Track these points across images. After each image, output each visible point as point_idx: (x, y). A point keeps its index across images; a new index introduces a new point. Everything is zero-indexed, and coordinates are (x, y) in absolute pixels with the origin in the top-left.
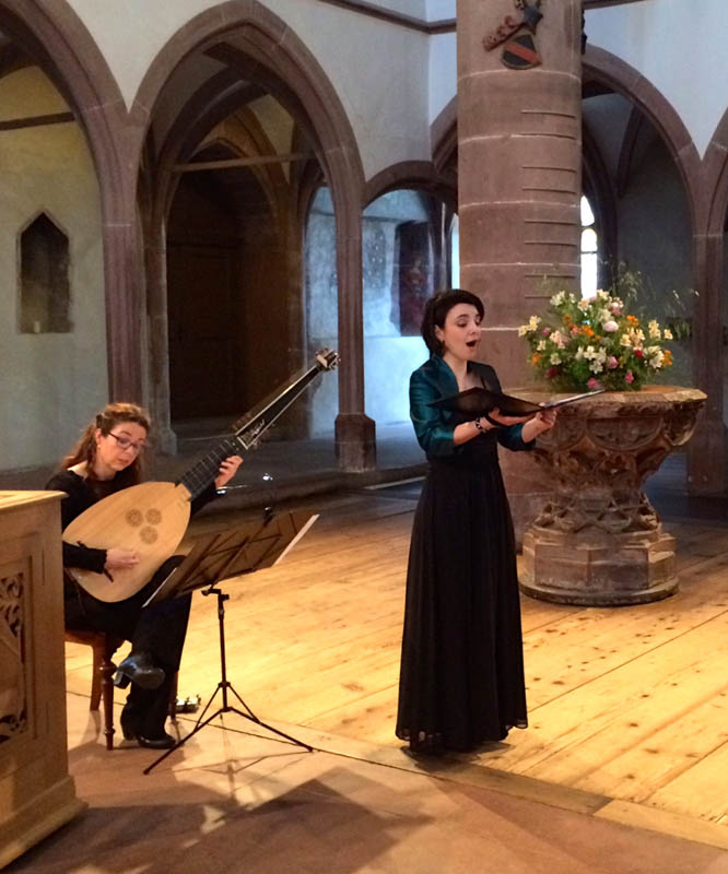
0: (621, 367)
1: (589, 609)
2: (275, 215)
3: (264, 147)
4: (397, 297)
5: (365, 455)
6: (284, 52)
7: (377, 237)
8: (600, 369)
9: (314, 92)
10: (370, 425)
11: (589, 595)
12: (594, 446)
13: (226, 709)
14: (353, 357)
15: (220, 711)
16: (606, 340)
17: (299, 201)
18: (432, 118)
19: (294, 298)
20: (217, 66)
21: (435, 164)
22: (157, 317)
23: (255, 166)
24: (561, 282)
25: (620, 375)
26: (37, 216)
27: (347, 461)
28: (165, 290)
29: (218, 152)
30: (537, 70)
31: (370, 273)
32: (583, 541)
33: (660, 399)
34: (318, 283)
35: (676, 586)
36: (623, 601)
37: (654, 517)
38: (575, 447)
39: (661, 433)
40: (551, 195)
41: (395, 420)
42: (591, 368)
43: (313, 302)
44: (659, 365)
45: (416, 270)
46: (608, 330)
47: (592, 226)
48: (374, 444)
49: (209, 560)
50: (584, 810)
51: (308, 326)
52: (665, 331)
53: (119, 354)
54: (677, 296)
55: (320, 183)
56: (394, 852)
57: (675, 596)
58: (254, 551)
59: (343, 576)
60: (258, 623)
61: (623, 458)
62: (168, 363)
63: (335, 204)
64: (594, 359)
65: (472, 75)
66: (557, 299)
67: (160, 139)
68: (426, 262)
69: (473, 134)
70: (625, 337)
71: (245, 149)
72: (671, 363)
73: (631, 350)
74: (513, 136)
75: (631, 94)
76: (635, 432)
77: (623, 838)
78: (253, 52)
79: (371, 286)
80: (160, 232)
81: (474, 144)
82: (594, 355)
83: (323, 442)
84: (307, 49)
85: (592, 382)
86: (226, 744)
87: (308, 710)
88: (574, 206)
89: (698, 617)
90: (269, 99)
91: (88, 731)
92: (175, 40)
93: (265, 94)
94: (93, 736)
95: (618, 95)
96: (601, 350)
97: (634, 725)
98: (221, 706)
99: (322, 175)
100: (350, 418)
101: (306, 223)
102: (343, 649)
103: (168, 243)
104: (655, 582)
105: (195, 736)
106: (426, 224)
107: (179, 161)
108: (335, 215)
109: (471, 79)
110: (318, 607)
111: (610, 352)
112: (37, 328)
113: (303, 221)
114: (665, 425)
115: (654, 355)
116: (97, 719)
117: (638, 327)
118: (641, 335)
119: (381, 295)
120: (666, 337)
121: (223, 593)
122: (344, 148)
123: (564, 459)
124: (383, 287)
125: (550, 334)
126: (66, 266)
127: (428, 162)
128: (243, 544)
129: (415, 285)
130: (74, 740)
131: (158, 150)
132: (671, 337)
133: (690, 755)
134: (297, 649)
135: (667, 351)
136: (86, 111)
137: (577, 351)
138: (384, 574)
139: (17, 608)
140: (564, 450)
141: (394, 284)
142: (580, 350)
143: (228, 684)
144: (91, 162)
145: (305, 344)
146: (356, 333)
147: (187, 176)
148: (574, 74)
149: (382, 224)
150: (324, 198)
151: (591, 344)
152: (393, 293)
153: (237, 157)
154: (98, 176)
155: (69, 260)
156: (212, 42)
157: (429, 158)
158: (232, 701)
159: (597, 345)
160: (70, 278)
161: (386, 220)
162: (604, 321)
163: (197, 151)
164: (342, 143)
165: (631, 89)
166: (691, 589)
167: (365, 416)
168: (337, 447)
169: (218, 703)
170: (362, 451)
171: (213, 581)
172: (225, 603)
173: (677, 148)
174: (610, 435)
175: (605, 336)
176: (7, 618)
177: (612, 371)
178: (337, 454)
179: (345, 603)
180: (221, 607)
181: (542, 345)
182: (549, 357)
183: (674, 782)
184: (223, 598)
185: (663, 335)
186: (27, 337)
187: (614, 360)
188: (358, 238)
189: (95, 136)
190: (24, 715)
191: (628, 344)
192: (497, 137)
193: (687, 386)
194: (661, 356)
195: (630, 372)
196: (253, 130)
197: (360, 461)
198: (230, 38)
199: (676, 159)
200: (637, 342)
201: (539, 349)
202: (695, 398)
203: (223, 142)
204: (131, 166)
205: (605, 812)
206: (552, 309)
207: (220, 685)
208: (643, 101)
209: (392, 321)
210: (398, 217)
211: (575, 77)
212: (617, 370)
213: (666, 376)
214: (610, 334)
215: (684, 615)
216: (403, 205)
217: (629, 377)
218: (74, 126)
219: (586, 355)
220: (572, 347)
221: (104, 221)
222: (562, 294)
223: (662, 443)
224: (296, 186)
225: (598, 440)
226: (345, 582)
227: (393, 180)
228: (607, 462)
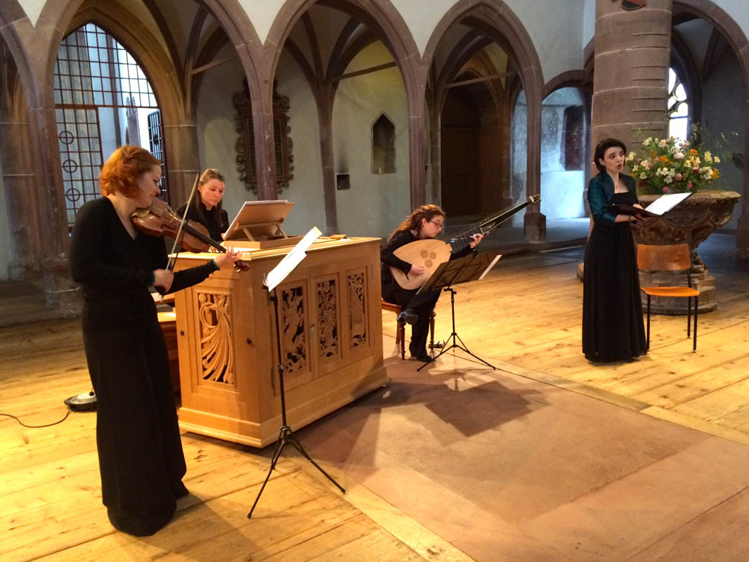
0: (685, 179)
1: (658, 316)
2: (497, 107)
3: (492, 70)
4: (564, 150)
5: (540, 235)
6: (501, 16)
7: (553, 116)
8: (671, 181)
9: (517, 37)
10: (543, 218)
11: (657, 308)
12: (664, 225)
13: (455, 346)
14: (535, 181)
15: (452, 346)
16: (676, 164)
17: (510, 100)
18: (584, 47)
19: (506, 152)
20: (466, 29)
21: (586, 70)
22: (435, 164)
23: (486, 81)
24: (651, 132)
25: (684, 184)
26: (380, 116)
27: (530, 238)
28: (440, 150)
29: (468, 75)
30: (643, 9)
31: (548, 136)
32: (657, 278)
33: (708, 197)
34: (520, 143)
35: (716, 306)
36: (680, 313)
37: (703, 266)
38: (653, 225)
39: (708, 217)
40: (649, 82)
41: (560, 217)
42: (665, 180)
43: (516, 154)
44: (710, 178)
45: (575, 134)
46: (678, 158)
47: (685, 101)
48: (545, 228)
49: (446, 274)
50: (634, 409)
51: (513, 167)
52: (715, 158)
53: (415, 181)
54: (723, 136)
55: (521, 87)
56: (530, 416)
57: (714, 312)
58: (468, 272)
59: (520, 293)
60: (475, 312)
61: (683, 232)
62: (440, 188)
63: (527, 99)
64: (667, 175)
65: (604, 17)
66: (647, 142)
67: (439, 71)
68: (582, 129)
69: (603, 51)
70: (688, 161)
71: (482, 73)
72: (718, 177)
73: (691, 169)
74: (627, 50)
75: (710, 18)
76: (691, 216)
77: (655, 424)
78: (486, 19)
79: (549, 144)
80: (438, 120)
81: (604, 57)
82: (667, 173)
83: (518, 229)
84: (514, 13)
85: (665, 188)
86: (455, 362)
87: (496, 352)
88: (664, 88)
89: (726, 323)
90: (494, 44)
91: (394, 352)
92: (445, 17)
93: (492, 42)
94: (396, 354)
95: (701, 19)
96: (672, 170)
97: (673, 373)
98: (452, 344)
99: (521, 85)
100: (532, 214)
101: (514, 109)
102: (516, 326)
103: (442, 126)
104: (701, 303)
105: (440, 357)
106: (581, 107)
107: (448, 82)
108: (527, 105)
109: (603, 19)
110: (506, 307)
111: (677, 171)
112: (380, 171)
113: (512, 110)
114: (711, 212)
115: (707, 171)
116: (398, 347)
117: (697, 156)
118: (698, 161)
119: (555, 148)
120: (716, 161)
121: (454, 290)
122: (533, 67)
123: (646, 232)
124: (556, 144)
125: (641, 162)
126: (393, 140)
127: (582, 71)
128: (463, 267)
129: (574, 142)
130: (386, 355)
131: (438, 76)
132: (719, 161)
133: (703, 390)
134: (493, 325)
135: (716, 170)
136: (401, 60)
137: (657, 171)
138: (543, 293)
139: (361, 289)
140: (646, 227)
141: (562, 142)
142: (659, 170)
143: (456, 334)
144: (403, 86)
145: (511, 177)
146: (536, 169)
147: (452, 90)
148: (666, 9)
149: (557, 108)
150: (522, 97)
151: (665, 167)
152: (561, 147)
153: (477, 77)
154: (407, 93)
155: (394, 137)
156: (463, 17)
157: (582, 68)
158: (458, 342)
159: (669, 167)
160: (395, 146)
161: (559, 106)
162: (675, 153)
163: (457, 76)
164: (531, 64)
165: (709, 15)
166: (725, 309)
167: (541, 214)
168: (525, 229)
169: (451, 343)
170: (538, 232)
171: (449, 285)
172: (455, 296)
173: (738, 47)
174: (675, 218)
175: (675, 162)
176: (357, 292)
177: (678, 181)
178: (525, 233)
179: (521, 305)
180: (452, 297)
181: (636, 168)
182: (640, 175)
183: (691, 402)
184: (453, 293)
185: (713, 160)
186: (375, 176)
187: (680, 175)
188: (539, 116)
189: (406, 73)
190: (364, 336)
191: (689, 166)
192: (616, 51)
193: (727, 190)
194: (711, 172)
195: (690, 182)
196: (485, 61)
197: (537, 237)
198: (475, 13)
199: (738, 55)
200: (695, 164)
201: (634, 170)
202: (732, 197)
203: (470, 70)
204: (422, 86)
205: (646, 411)
206: (644, 148)
207: (452, 334)
208: (717, 21)
209: (561, 162)
210: (566, 104)
211: (667, 11)
212: (682, 181)
213: (714, 185)
214: (677, 160)
215: (718, 322)
216: (569, 97)
217: (690, 185)
218: (396, 68)
219: (662, 173)
220: (654, 169)
221: (409, 115)
222: (650, 139)
223: (708, 223)
224: (509, 91)
225: (667, 221)
226: (522, 296)
227: (560, 82)
228: (673, 234)
